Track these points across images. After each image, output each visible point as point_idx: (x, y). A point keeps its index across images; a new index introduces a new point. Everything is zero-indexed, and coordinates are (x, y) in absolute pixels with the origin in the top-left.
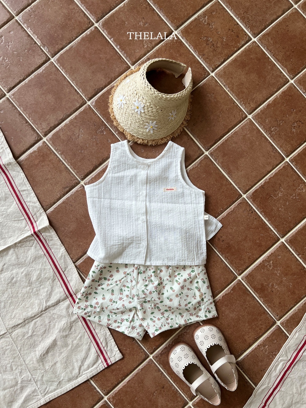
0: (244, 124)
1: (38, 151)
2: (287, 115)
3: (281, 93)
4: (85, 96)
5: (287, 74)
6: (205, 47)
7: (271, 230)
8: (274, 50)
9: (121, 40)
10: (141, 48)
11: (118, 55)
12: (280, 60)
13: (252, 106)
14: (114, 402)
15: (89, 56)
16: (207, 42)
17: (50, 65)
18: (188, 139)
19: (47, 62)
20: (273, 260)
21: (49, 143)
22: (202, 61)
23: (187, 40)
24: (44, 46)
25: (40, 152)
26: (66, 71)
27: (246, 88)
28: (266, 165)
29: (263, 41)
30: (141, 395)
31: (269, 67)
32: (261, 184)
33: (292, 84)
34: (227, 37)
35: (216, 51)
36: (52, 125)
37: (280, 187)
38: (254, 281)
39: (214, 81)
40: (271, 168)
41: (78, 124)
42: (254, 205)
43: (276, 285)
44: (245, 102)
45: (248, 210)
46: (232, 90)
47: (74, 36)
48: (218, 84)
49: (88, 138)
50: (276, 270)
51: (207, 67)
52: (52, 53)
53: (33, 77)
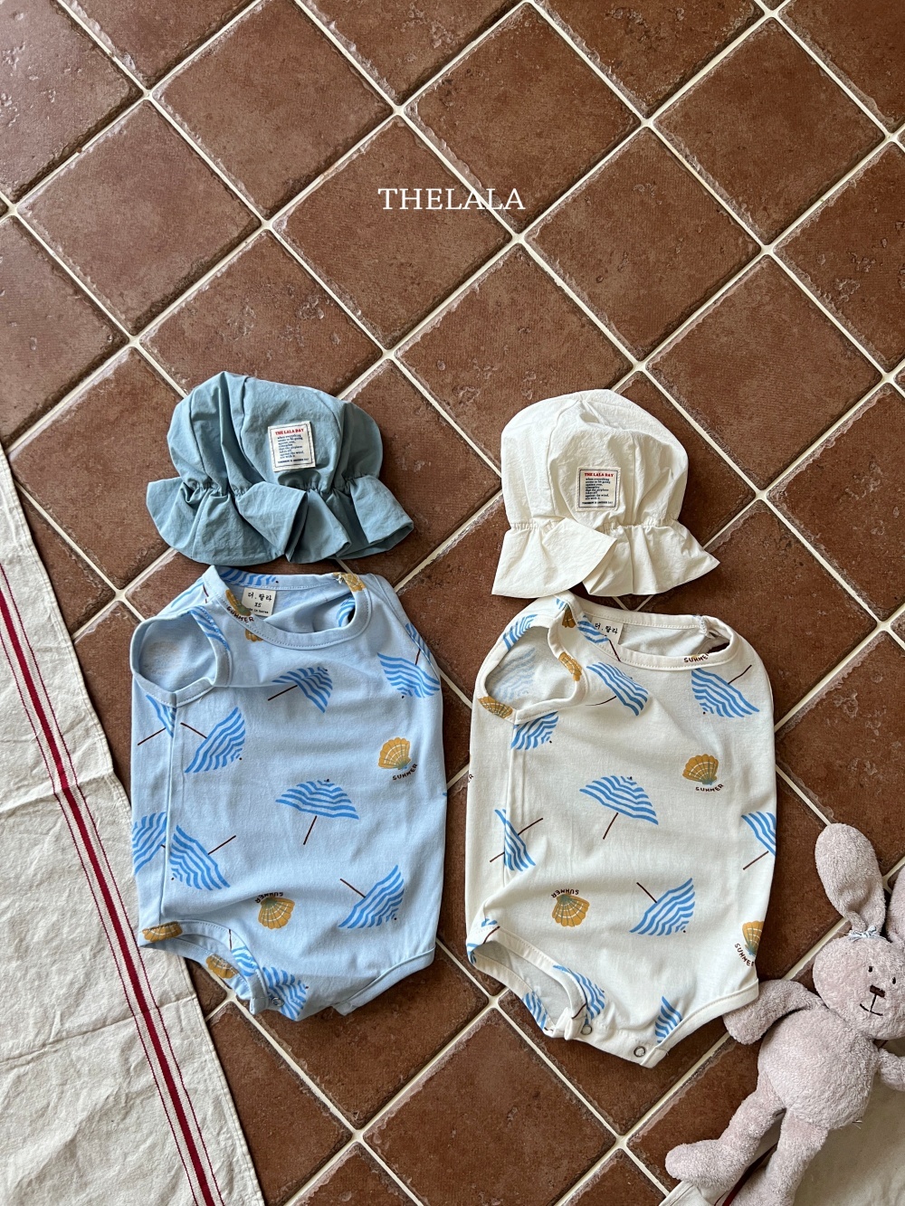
0: (751, 274)
1: (117, 381)
2: (884, 242)
3: (862, 173)
4: (256, 203)
5: (876, 115)
6: (622, 40)
7: (850, 597)
8: (834, 44)
9: (362, 26)
10: (423, 48)
11: (353, 72)
12: (853, 74)
13: (774, 216)
14: (387, 1147)
15: (264, 80)
16: (628, 23)
17: (141, 111)
18: (583, 326)
19: (133, 103)
20: (858, 689)
21: (151, 354)
22: (616, 84)
23: (567, 21)
24: (123, 51)
25: (122, 382)
26: (193, 129)
27: (755, 163)
28: (824, 398)
29: (800, 18)
30: (468, 1122)
31: (823, 96)
32: (811, 456)
33: (895, 145)
34: (689, 8)
35: (655, 51)
36: (158, 297)
37: (871, 463)
38: (803, 756)
39: (654, 145)
40: (841, 406)
41: (238, 292)
42: (792, 522)
43: (872, 767)
44: (752, 205)
45: (777, 537)
46: (710, 169)
47: (215, 20)
48: (668, 154)
49: (271, 333)
50: (871, 719)
51: (630, 100)
52: (149, 73)
53: (91, 149)
